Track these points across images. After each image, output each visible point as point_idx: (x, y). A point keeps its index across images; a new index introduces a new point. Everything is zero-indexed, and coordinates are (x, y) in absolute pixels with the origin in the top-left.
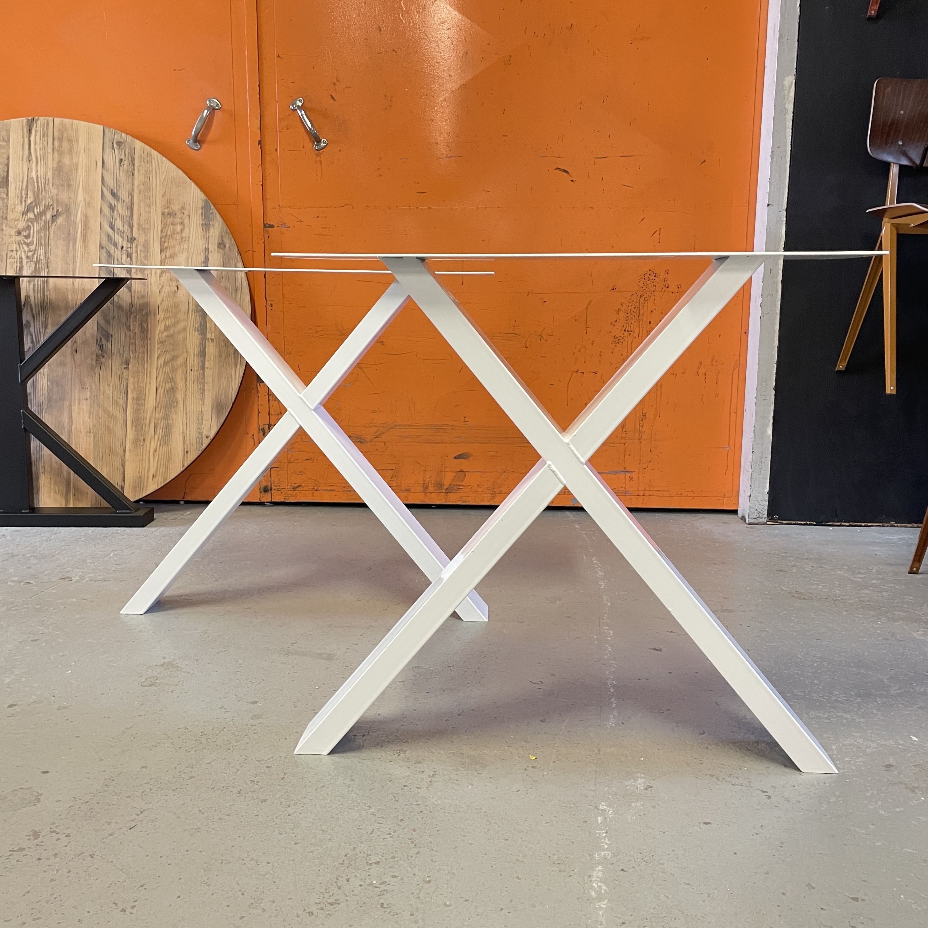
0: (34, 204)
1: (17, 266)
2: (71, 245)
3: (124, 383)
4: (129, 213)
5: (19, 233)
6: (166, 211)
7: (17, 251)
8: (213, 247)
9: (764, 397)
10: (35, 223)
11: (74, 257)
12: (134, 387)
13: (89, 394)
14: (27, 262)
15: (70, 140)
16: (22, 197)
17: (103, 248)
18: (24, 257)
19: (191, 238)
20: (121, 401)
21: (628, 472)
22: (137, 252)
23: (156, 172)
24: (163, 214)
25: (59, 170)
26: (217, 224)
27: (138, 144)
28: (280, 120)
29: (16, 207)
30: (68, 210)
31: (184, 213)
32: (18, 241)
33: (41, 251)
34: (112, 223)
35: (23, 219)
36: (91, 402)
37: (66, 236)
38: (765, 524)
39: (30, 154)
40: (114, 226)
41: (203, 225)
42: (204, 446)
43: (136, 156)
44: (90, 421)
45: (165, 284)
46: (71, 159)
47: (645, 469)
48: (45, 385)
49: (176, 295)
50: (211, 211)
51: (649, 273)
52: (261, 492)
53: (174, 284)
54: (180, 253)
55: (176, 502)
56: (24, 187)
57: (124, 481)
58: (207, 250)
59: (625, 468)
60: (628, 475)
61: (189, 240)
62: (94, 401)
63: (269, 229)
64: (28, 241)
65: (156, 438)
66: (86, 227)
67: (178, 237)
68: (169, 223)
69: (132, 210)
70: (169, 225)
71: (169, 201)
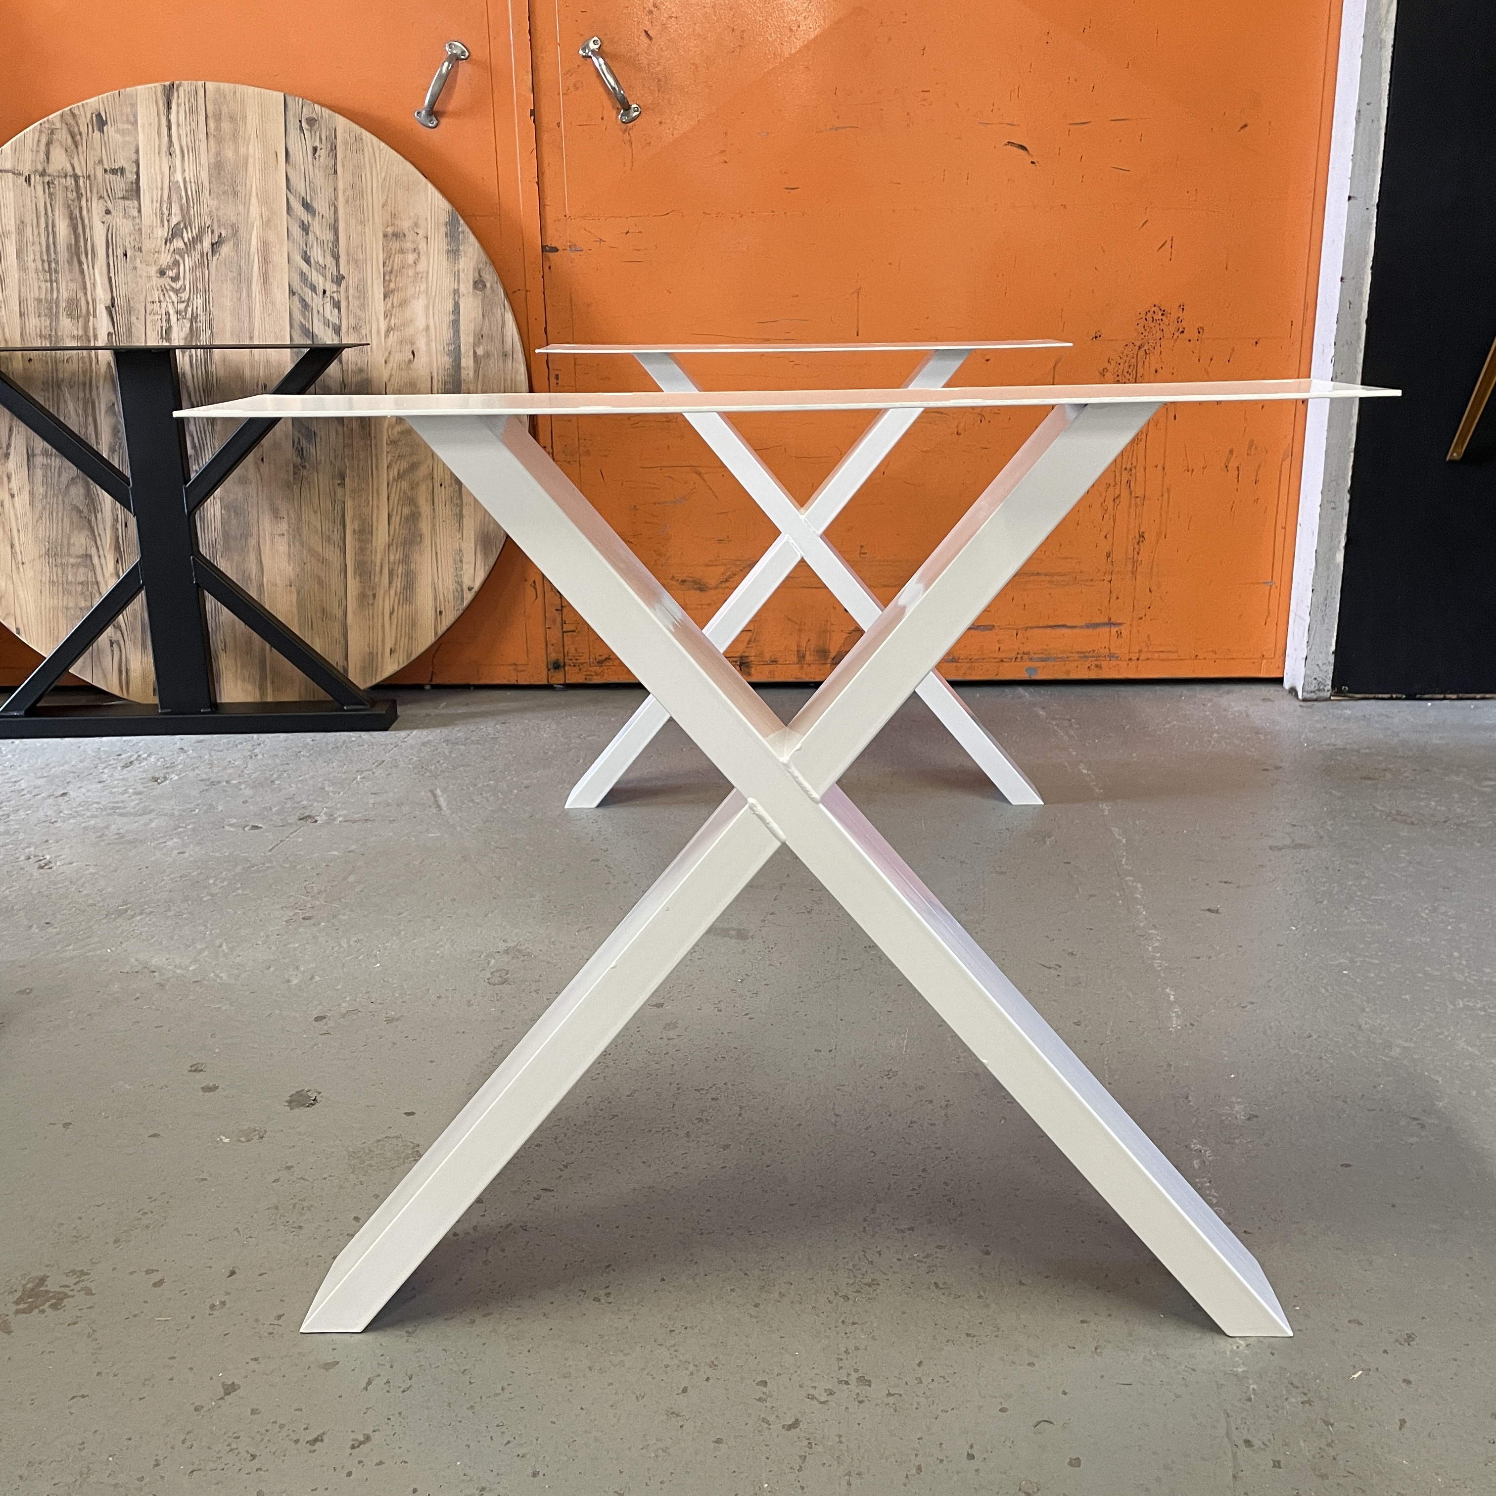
0: (182, 225)
1: (162, 327)
2: (244, 289)
3: (339, 508)
4: (332, 235)
5: (162, 273)
6: (390, 230)
7: (160, 302)
8: (466, 287)
9: (1333, 505)
10: (186, 256)
11: (250, 310)
12: (354, 514)
13: (285, 527)
14: (178, 320)
15: (233, 119)
16: (163, 214)
17: (294, 294)
18: (172, 312)
19: (431, 273)
20: (336, 537)
21: (1115, 624)
22: (348, 298)
23: (371, 168)
24: (385, 236)
25: (218, 167)
26: (471, 250)
27: (341, 122)
28: (564, 74)
29: (155, 232)
30: (235, 233)
31: (417, 234)
32: (161, 287)
33: (199, 302)
34: (306, 252)
35: (167, 251)
36: (289, 539)
37: (235, 275)
38: (1329, 699)
39: (171, 142)
40: (310, 257)
41: (448, 252)
42: (466, 603)
43: (339, 141)
44: (291, 568)
45: (393, 350)
46: (236, 151)
47: (1141, 619)
48: (218, 514)
49: (412, 366)
50: (460, 229)
51: (1156, 309)
52: (549, 670)
53: (408, 349)
54: (415, 298)
55: (420, 687)
56: (165, 197)
57: (347, 659)
58: (456, 292)
59: (1110, 619)
60: (1114, 630)
61: (427, 277)
62: (294, 537)
63: (551, 255)
64: (177, 286)
65: (392, 592)
66: (265, 260)
67: (411, 272)
68: (396, 251)
69: (336, 230)
70: (396, 254)
71: (393, 214)
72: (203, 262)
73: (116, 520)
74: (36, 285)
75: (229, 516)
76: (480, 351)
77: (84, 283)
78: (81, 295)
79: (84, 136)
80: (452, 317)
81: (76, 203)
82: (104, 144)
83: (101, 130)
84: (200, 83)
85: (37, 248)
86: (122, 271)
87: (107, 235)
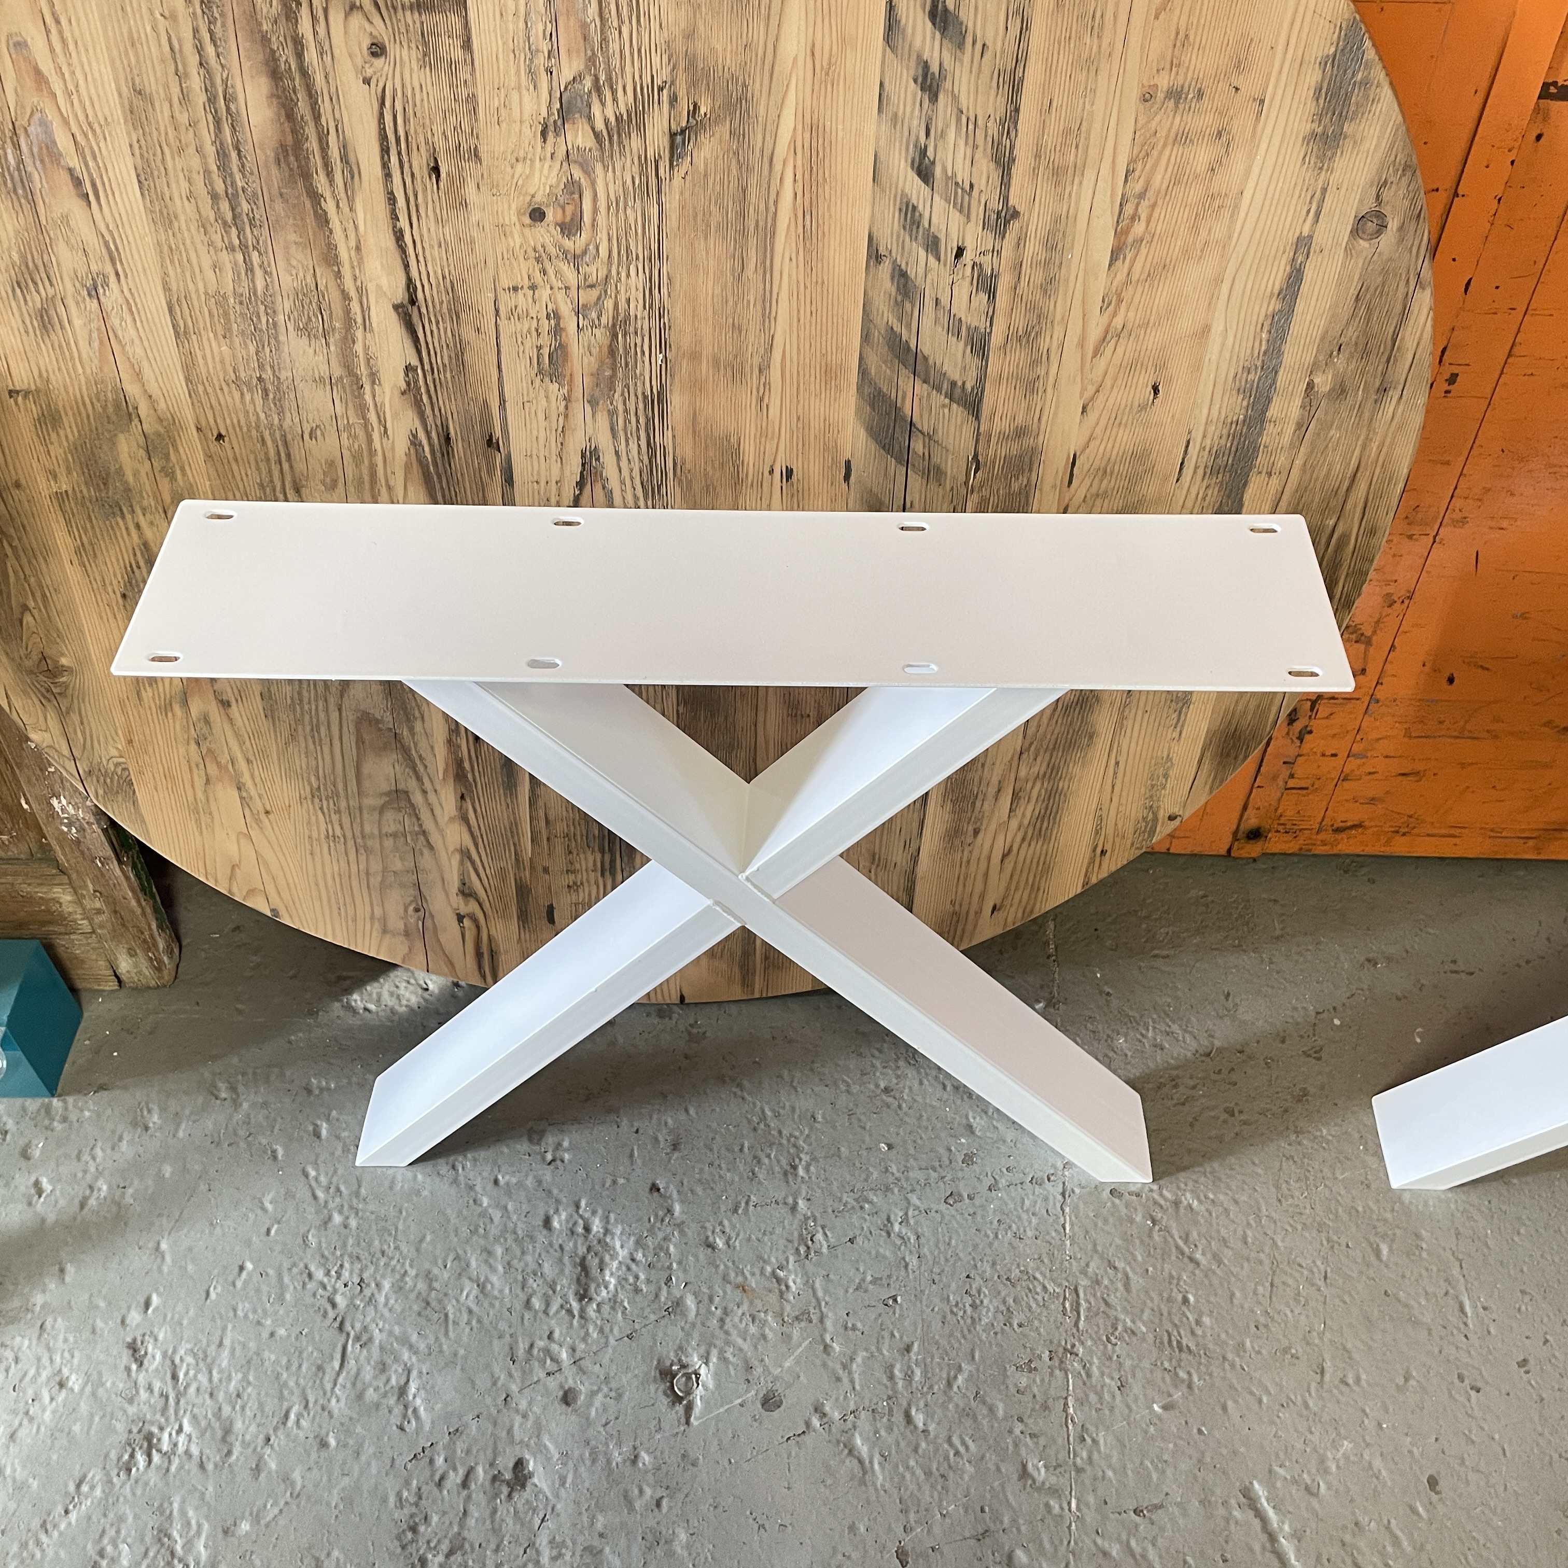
0: (588, 83)
1: (539, 348)
2: (752, 253)
4: (1001, 101)
5: (536, 215)
6: (1164, 82)
7: (533, 288)
8: (1334, 231)
10: (599, 168)
11: (767, 302)
16: (532, 53)
17: (880, 260)
18: (566, 310)
19: (1247, 195)
22: (1018, 266)
24: (1147, 98)
26: (1374, 132)
31: (1238, 89)
32: (535, 249)
33: (633, 284)
34: (923, 152)
35: (548, 157)
40: (933, 163)
41: (1311, 138)
42: (1157, 838)
45: (1108, 382)
49: (1144, 418)
50: (1360, 77)
52: (1236, 839)
53: (1145, 380)
61: (1237, 207)
64: (575, 244)
66: (814, 175)
67: (1195, 193)
68: (1167, 137)
69: (1015, 87)
70: (1165, 146)
71: (1181, 35)
72: (648, 184)
74: (207, 263)
76: (1323, 382)
77: (332, 249)
78: (325, 278)
80: (1275, 305)
85: (195, 162)
86: (428, 213)
87: (381, 115)
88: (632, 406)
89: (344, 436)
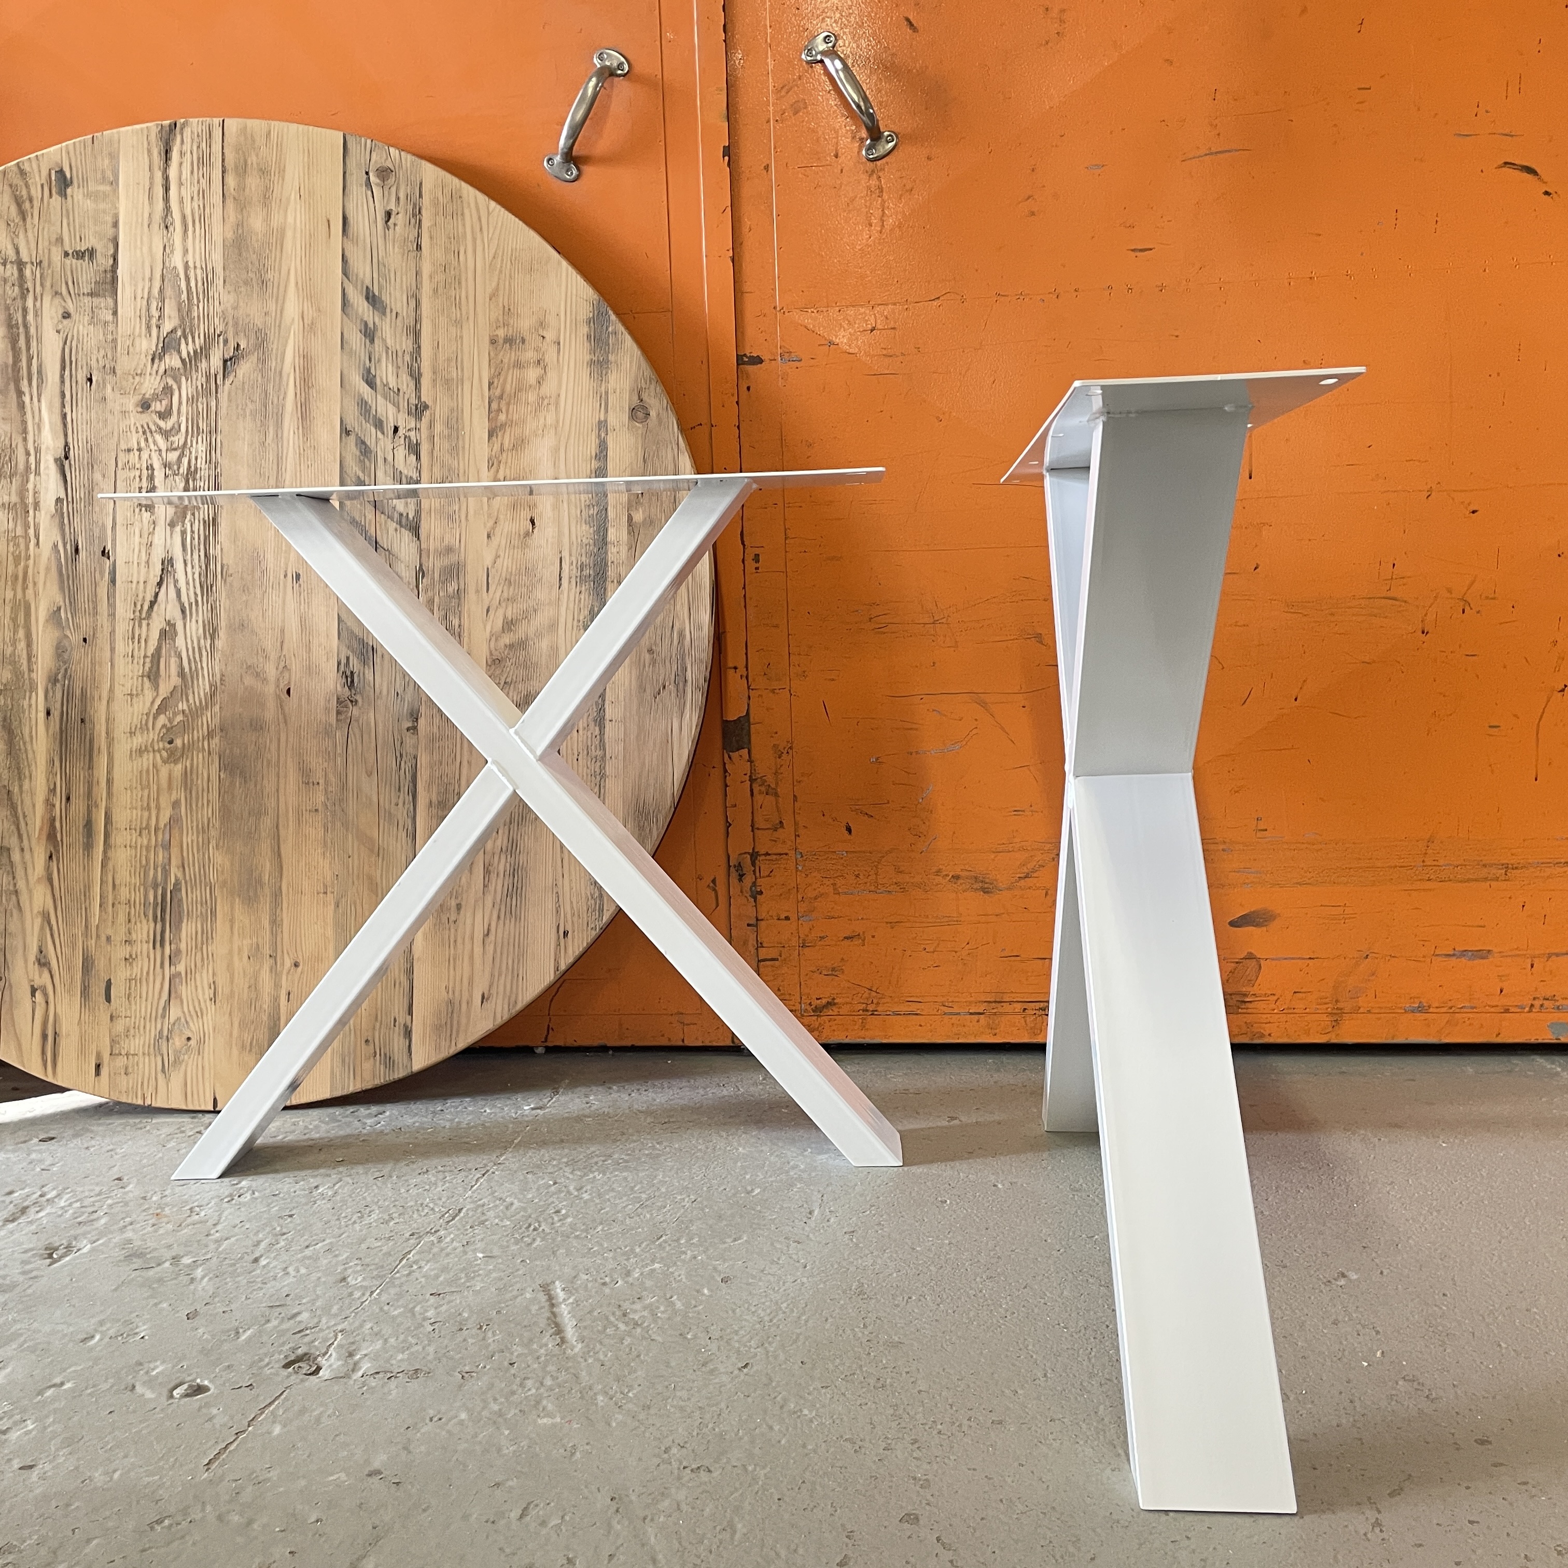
0: (179, 333)
1: (140, 489)
2: (271, 429)
3: (406, 766)
4: (410, 342)
5: (145, 406)
6: (501, 333)
7: (139, 450)
8: (618, 417)
10: (183, 379)
11: (279, 459)
12: (432, 776)
13: (320, 798)
14: (166, 476)
15: (263, 172)
16: (150, 317)
17: (348, 433)
18: (158, 464)
19: (563, 397)
20: (401, 813)
22: (432, 438)
23: (474, 240)
24: (493, 342)
25: (238, 245)
26: (627, 359)
27: (430, 173)
28: (778, 91)
29: (137, 344)
30: (261, 342)
31: (543, 337)
32: (142, 427)
33: (199, 448)
34: (369, 371)
35: (154, 372)
36: (326, 817)
37: (258, 405)
39: (167, 209)
40: (375, 377)
41: (591, 363)
42: (606, 918)
43: (426, 201)
44: (327, 866)
45: (501, 517)
46: (267, 219)
48: (214, 779)
49: (529, 541)
50: (610, 329)
53: (525, 515)
54: (537, 436)
55: (529, 1050)
56: (156, 291)
57: (410, 1012)
58: (602, 425)
61: (557, 404)
62: (334, 814)
63: (750, 368)
64: (167, 425)
65: (489, 903)
66: (306, 382)
67: (532, 397)
68: (509, 365)
69: (417, 335)
70: (509, 369)
71: (507, 309)
72: (211, 388)
73: (53, 791)
75: (232, 783)
76: (639, 516)
77: (24, 422)
78: (18, 440)
79: (36, 204)
80: (594, 465)
81: (19, 302)
82: (66, 213)
83: (63, 194)
84: (217, 121)
86: (82, 404)
87: (64, 349)
88: (196, 529)
89: (11, 544)
